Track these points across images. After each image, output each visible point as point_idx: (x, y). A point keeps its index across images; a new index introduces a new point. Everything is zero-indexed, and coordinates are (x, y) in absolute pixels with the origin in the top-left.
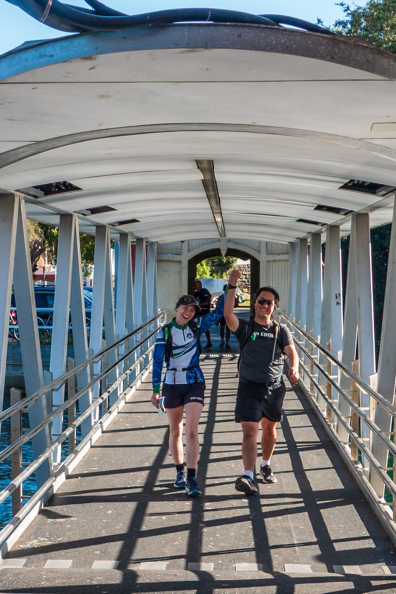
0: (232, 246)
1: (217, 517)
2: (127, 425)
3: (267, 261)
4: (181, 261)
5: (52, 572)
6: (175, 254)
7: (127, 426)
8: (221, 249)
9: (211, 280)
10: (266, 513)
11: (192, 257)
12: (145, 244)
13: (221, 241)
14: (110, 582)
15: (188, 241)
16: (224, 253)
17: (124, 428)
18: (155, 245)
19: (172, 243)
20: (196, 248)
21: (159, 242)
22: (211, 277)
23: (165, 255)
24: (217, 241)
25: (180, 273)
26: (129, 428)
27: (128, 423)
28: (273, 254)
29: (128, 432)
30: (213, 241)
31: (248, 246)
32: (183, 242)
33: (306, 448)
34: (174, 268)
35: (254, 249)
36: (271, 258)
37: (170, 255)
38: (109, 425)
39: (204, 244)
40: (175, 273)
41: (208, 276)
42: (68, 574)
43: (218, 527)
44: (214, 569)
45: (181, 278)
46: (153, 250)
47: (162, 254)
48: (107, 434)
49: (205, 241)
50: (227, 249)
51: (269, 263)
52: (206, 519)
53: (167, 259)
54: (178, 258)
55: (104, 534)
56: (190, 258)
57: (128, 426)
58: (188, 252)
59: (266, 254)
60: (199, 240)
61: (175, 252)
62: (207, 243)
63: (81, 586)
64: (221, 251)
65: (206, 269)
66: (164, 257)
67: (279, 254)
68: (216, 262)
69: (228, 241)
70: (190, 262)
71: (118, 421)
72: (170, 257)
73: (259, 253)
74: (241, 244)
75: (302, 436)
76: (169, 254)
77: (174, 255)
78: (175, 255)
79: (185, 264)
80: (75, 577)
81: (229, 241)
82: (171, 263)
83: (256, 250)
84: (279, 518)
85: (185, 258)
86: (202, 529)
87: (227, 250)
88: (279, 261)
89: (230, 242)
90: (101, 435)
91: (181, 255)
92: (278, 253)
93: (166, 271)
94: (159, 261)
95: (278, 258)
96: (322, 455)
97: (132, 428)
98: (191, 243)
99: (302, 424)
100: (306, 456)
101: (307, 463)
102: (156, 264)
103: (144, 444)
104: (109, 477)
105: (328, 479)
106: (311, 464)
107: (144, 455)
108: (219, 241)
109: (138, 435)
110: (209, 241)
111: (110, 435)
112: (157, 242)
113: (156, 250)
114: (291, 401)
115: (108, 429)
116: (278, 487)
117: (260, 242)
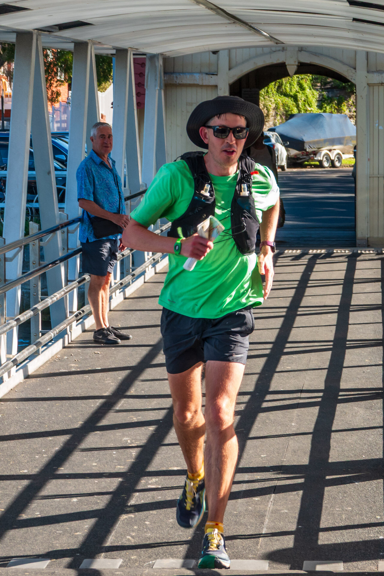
0: (306, 59)
2: (73, 365)
3: (368, 84)
4: (216, 86)
6: (207, 74)
7: (71, 367)
8: (286, 64)
9: (319, 115)
11: (236, 78)
12: (130, 58)
13: (286, 50)
15: (229, 50)
16: (291, 69)
17: (64, 371)
18: (158, 58)
19: (201, 53)
20: (243, 62)
21: (168, 54)
22: (319, 111)
23: (189, 76)
24: (279, 50)
26: (73, 370)
28: (378, 71)
29: (70, 376)
30: (273, 50)
31: (335, 59)
32: (215, 52)
34: (205, 97)
35: (344, 64)
36: (376, 78)
37: (197, 76)
38: (42, 366)
39: (257, 56)
41: (314, 109)
46: (156, 67)
47: (183, 73)
48: (34, 380)
49: (259, 50)
50: (297, 63)
51: (371, 88)
53: (192, 82)
54: (211, 80)
56: (232, 81)
57: (73, 367)
58: (230, 69)
59: (366, 72)
60: (248, 49)
61: (206, 70)
62: (263, 54)
64: (288, 67)
65: (310, 96)
66: (187, 79)
69: (299, 51)
71: (61, 360)
72: (197, 79)
73: (354, 71)
74: (321, 55)
75: (358, 380)
76: (197, 73)
77: (204, 75)
78: (207, 77)
79: (224, 91)
81: (301, 49)
82: (199, 90)
83: (349, 66)
85: (224, 81)
87: (298, 66)
89: (302, 52)
90: (22, 381)
91: (217, 75)
94: (168, 86)
96: (373, 408)
97: (79, 370)
98: (233, 52)
99: (367, 362)
100: (345, 410)
101: (343, 420)
102: (163, 92)
103: (87, 395)
104: (12, 443)
105: (365, 444)
106: (350, 421)
107: (81, 411)
108: (284, 49)
109: (85, 381)
110: (266, 50)
111: (38, 381)
112: (162, 54)
113: (162, 68)
114: (367, 325)
115: (38, 373)
116: (278, 456)
117: (356, 52)
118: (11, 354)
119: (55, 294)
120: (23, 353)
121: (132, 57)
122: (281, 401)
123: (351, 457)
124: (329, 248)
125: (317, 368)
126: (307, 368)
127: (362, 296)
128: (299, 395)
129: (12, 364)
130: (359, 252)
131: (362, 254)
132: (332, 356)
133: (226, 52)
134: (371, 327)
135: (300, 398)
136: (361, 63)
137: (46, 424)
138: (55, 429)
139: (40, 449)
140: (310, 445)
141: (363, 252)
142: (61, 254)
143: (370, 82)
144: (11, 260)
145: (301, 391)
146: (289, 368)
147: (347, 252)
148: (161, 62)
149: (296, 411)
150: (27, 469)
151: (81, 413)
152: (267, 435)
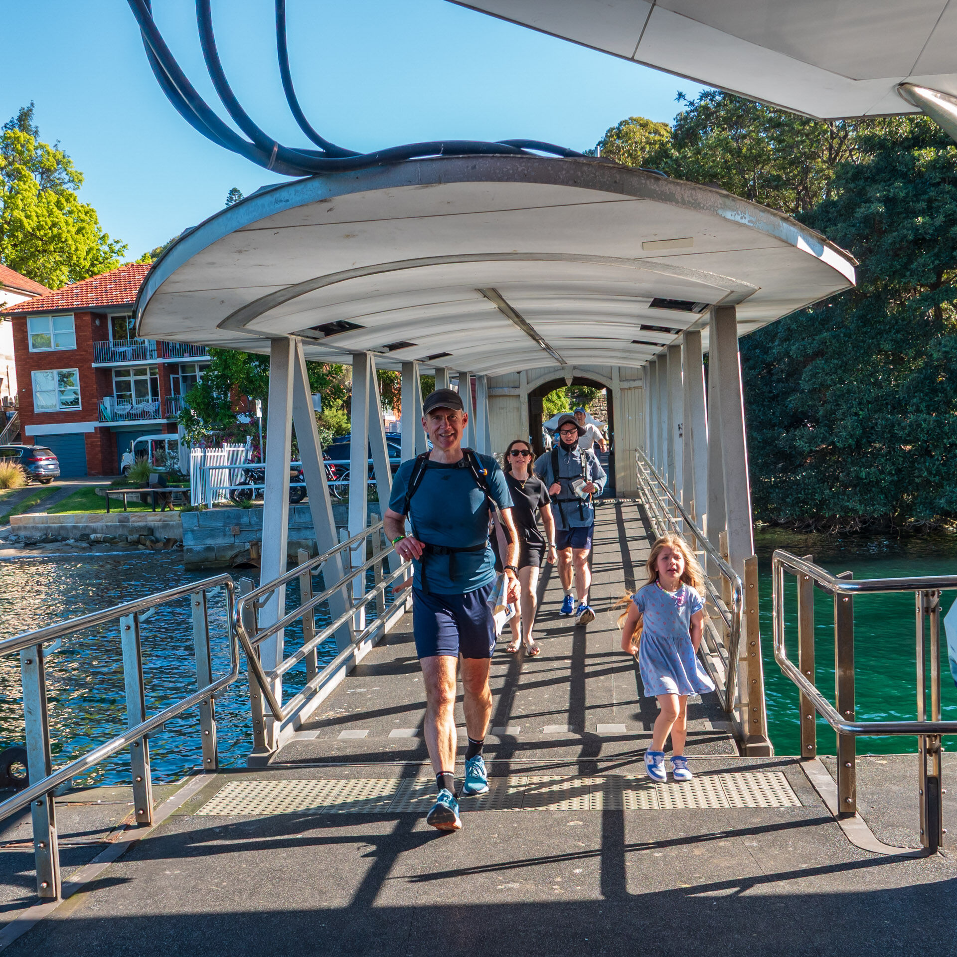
0: (579, 374)
1: (534, 680)
3: (620, 389)
4: (519, 396)
5: (343, 742)
6: (513, 388)
8: (565, 378)
10: (588, 673)
11: (532, 389)
13: (565, 369)
14: (403, 749)
15: (527, 371)
16: (569, 382)
18: (484, 378)
19: (507, 375)
20: (536, 379)
21: (490, 376)
23: (500, 390)
24: (560, 369)
25: (519, 410)
28: (626, 380)
30: (556, 370)
31: (597, 373)
32: (519, 373)
34: (512, 403)
35: (604, 376)
36: (625, 385)
37: (506, 389)
39: (545, 374)
40: (514, 410)
42: (363, 743)
43: (533, 690)
44: (520, 732)
45: (520, 415)
46: (483, 383)
47: (498, 387)
49: (547, 370)
50: (572, 377)
51: (622, 391)
52: (521, 682)
53: (502, 394)
54: (516, 392)
55: (406, 702)
56: (530, 391)
58: (527, 384)
59: (619, 381)
60: (539, 369)
61: (512, 385)
62: (550, 372)
63: (372, 754)
64: (565, 381)
66: (499, 392)
70: (530, 395)
72: (506, 391)
73: (611, 380)
74: (590, 371)
76: (505, 387)
77: (511, 389)
78: (513, 390)
79: (525, 398)
80: (367, 746)
81: (574, 368)
82: (507, 398)
83: (607, 377)
84: (602, 678)
85: (524, 392)
86: (514, 693)
88: (635, 388)
89: (575, 370)
91: (519, 388)
92: (634, 378)
93: (503, 408)
94: (491, 397)
95: (632, 384)
98: (530, 373)
102: (487, 400)
110: (552, 369)
112: (486, 375)
113: (486, 384)
117: (611, 368)
121: (470, 378)
131: (624, 502)
133: (525, 373)
136: (615, 375)
143: (622, 387)
148: (485, 381)
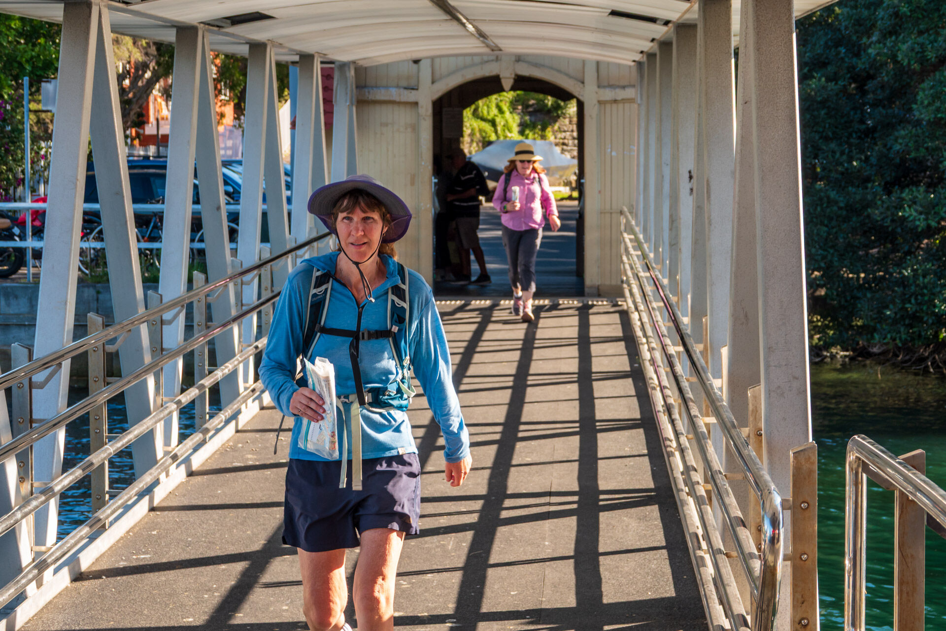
0: (525, 71)
2: (250, 456)
3: (598, 101)
4: (416, 104)
6: (405, 88)
7: (248, 459)
8: (501, 76)
11: (440, 94)
12: (317, 67)
13: (501, 60)
16: (507, 83)
17: (239, 464)
19: (398, 62)
20: (449, 74)
21: (360, 63)
23: (383, 91)
24: (492, 60)
25: (415, 128)
26: (251, 463)
27: (252, 452)
28: (611, 86)
29: (246, 473)
30: (482, 60)
31: (559, 71)
33: (620, 503)
34: (402, 116)
35: (571, 77)
36: (608, 94)
37: (394, 91)
38: (210, 458)
39: (466, 67)
40: (406, 129)
45: (417, 139)
46: (346, 78)
47: (376, 87)
48: (199, 479)
49: (468, 60)
50: (513, 76)
51: (603, 106)
53: (387, 98)
54: (411, 96)
56: (436, 96)
57: (251, 459)
58: (433, 82)
59: (596, 87)
60: (455, 58)
61: (405, 84)
62: (473, 65)
66: (381, 95)
67: (624, 87)
68: (533, 105)
69: (516, 60)
70: (436, 104)
71: (234, 449)
72: (394, 94)
73: (581, 85)
74: (543, 66)
75: (620, 478)
76: (393, 87)
77: (402, 90)
78: (406, 92)
79: (426, 110)
81: (519, 59)
82: (396, 108)
83: (576, 79)
85: (426, 96)
87: (514, 80)
88: (624, 101)
89: (520, 63)
90: (184, 480)
91: (417, 89)
92: (622, 84)
93: (386, 125)
94: (362, 103)
95: (621, 94)
96: (648, 519)
97: (257, 463)
98: (437, 61)
99: (627, 451)
100: (613, 522)
101: (612, 537)
102: (354, 109)
103: (270, 501)
104: (171, 574)
105: (648, 574)
106: (621, 538)
107: (263, 524)
108: (497, 59)
109: (267, 479)
110: (477, 59)
111: (205, 480)
112: (354, 62)
113: (354, 80)
114: (618, 399)
115: (205, 468)
116: (534, 592)
117: (584, 62)
118: (170, 445)
119: (227, 364)
120: (186, 444)
121: (319, 66)
122: (526, 509)
123: (633, 594)
124: (553, 298)
125: (565, 459)
126: (552, 460)
127: (605, 361)
128: (546, 500)
129: (170, 461)
130: (590, 303)
131: (593, 306)
132: (582, 442)
133: (429, 62)
134: (623, 401)
135: (549, 504)
136: (590, 76)
137: (217, 545)
138: (229, 553)
139: (210, 584)
140: (574, 576)
141: (595, 303)
142: (234, 313)
143: (602, 99)
144: (170, 322)
145: (550, 494)
146: (528, 460)
147: (576, 303)
148: (352, 72)
149: (547, 524)
150: (194, 616)
151: (263, 527)
152: (514, 560)
